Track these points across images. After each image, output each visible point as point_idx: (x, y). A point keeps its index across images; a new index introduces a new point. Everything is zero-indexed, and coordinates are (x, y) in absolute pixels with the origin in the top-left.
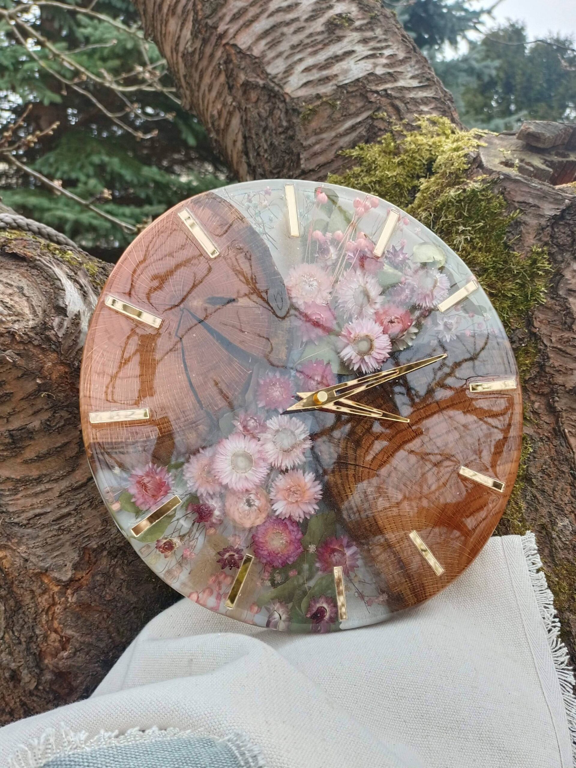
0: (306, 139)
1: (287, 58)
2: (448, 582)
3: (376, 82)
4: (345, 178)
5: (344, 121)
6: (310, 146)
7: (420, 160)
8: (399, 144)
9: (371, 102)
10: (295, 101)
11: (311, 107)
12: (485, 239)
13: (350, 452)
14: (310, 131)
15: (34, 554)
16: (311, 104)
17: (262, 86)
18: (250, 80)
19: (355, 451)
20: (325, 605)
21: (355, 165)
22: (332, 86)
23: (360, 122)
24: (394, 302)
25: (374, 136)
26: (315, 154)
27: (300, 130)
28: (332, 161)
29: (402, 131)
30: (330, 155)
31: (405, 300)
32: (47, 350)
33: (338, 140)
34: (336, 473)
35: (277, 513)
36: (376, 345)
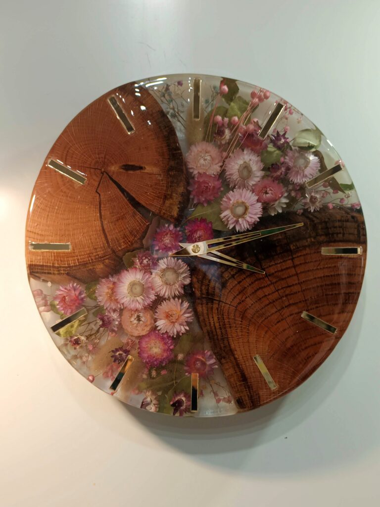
2: (280, 396)
19: (221, 291)
34: (204, 305)
35: (159, 328)
36: (249, 210)
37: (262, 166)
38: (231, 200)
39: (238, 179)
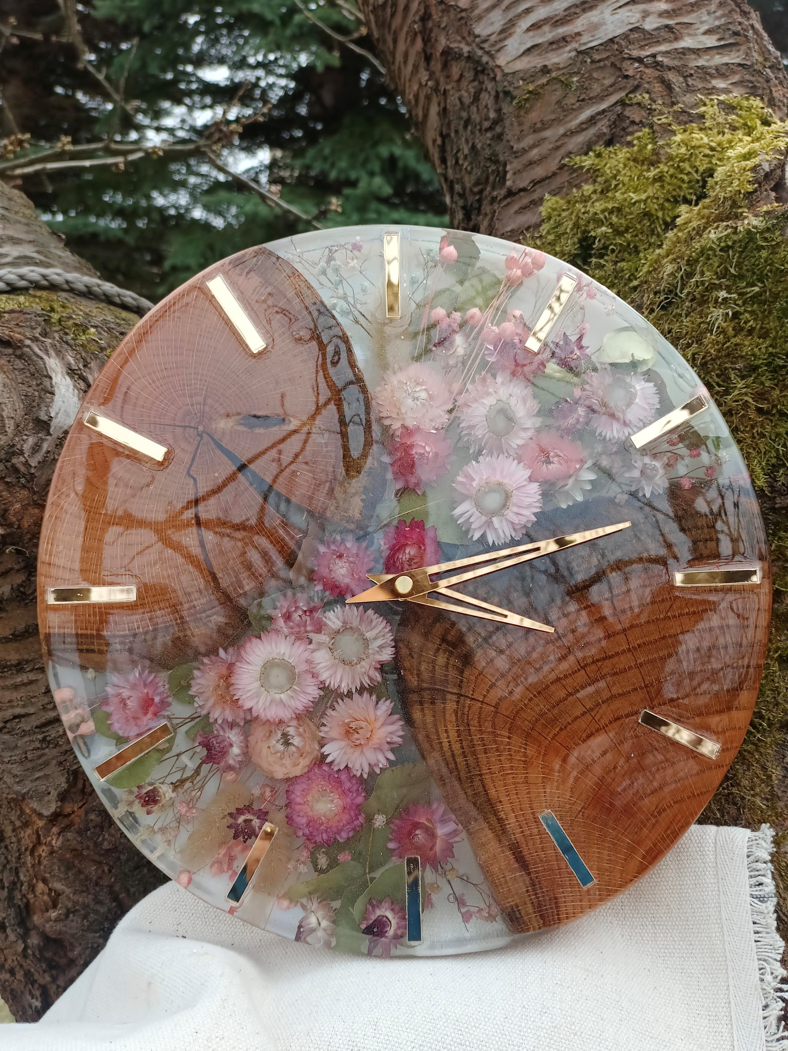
0: (519, 140)
1: (508, 8)
2: (601, 900)
3: (642, 43)
4: (569, 202)
5: (581, 108)
6: (525, 151)
7: (688, 174)
8: (662, 147)
9: (627, 77)
10: (509, 78)
11: (531, 87)
12: (760, 315)
13: (452, 673)
14: (526, 127)
15: (10, 772)
16: (532, 82)
17: (466, 55)
18: (452, 45)
19: (462, 672)
20: (389, 915)
21: (586, 181)
22: (570, 51)
23: (604, 111)
24: (558, 428)
25: (622, 133)
26: (531, 163)
27: (512, 125)
28: (554, 174)
29: (670, 125)
30: (553, 165)
31: (574, 426)
32: (13, 486)
33: (566, 140)
34: (426, 705)
35: (329, 760)
36: (514, 500)
37: (536, 407)
38: (473, 480)
39: (487, 436)
